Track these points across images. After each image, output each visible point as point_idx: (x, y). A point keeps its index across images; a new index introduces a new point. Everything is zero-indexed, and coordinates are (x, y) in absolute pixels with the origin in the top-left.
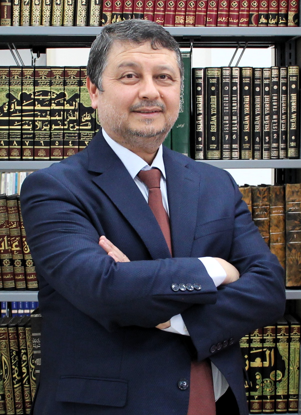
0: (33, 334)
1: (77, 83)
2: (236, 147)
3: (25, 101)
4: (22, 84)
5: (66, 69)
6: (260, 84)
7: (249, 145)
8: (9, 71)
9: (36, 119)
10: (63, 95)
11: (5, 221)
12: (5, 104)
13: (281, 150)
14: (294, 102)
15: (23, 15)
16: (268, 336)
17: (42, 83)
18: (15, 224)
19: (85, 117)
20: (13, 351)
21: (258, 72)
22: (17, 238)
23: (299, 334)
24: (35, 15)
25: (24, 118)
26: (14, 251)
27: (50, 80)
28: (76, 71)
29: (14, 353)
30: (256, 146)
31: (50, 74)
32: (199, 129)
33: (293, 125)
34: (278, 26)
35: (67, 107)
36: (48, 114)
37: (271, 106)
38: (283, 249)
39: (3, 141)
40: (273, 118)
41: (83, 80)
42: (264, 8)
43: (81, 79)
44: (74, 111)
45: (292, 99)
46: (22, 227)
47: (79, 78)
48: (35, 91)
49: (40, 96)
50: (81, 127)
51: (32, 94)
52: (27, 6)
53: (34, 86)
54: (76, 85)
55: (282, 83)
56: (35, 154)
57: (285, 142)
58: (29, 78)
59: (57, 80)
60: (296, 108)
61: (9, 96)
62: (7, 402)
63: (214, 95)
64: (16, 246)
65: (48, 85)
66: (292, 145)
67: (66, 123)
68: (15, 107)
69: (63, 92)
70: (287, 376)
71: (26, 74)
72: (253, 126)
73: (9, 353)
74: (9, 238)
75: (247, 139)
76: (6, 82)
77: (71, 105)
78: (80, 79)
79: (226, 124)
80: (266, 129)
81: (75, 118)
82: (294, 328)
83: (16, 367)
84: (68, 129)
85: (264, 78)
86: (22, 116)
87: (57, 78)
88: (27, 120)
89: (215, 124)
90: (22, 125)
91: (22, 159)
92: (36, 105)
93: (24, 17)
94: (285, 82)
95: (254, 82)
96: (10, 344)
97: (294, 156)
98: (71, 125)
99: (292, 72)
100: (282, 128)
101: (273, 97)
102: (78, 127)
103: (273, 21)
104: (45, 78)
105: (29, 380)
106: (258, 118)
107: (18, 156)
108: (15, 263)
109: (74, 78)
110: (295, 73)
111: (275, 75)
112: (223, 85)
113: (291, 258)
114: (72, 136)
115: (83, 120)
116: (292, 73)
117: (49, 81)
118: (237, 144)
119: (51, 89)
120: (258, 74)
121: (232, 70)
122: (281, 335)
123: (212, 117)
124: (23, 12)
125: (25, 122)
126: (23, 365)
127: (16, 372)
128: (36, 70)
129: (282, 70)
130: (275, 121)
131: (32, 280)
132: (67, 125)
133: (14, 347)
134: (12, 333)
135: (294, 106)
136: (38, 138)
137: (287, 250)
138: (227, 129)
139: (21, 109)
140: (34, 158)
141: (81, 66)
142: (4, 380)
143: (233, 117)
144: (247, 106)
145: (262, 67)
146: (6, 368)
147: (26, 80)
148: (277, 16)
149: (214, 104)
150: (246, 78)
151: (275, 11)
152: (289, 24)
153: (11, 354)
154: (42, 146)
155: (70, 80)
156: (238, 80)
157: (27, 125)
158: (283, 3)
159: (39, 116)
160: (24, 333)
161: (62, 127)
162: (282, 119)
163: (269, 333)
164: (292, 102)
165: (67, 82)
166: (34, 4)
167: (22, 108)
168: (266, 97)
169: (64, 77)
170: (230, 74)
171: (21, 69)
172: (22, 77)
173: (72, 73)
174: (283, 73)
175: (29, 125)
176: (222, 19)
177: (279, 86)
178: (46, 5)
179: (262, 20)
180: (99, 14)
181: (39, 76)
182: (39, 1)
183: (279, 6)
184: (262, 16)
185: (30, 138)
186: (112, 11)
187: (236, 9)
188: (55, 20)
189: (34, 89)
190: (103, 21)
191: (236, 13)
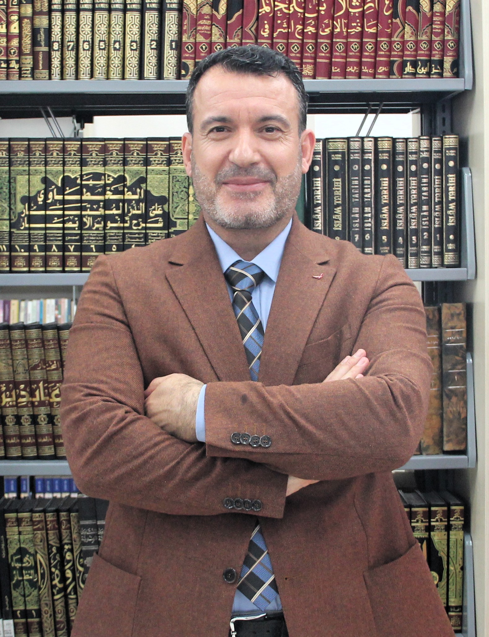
0: (82, 523)
1: (142, 162)
2: (370, 252)
3: (68, 188)
4: (64, 164)
5: (126, 142)
6: (403, 161)
7: (388, 248)
8: (46, 144)
9: (84, 213)
10: (122, 179)
11: (41, 360)
12: (39, 192)
13: (434, 255)
14: (453, 186)
15: (66, 64)
16: (417, 521)
17: (93, 162)
18: (55, 365)
19: (154, 210)
20: (52, 546)
21: (401, 143)
22: (58, 385)
23: (463, 519)
24: (83, 65)
25: (67, 213)
26: (53, 403)
27: (104, 157)
28: (141, 144)
29: (54, 550)
30: (398, 249)
31: (104, 150)
32: (317, 225)
33: (452, 219)
34: (430, 78)
35: (129, 196)
36: (101, 206)
37: (420, 192)
38: (439, 396)
39: (38, 245)
40: (423, 210)
41: (150, 158)
42: (411, 51)
44: (138, 202)
45: (449, 182)
47: (145, 154)
48: (83, 173)
49: (89, 181)
50: (149, 225)
51: (78, 178)
52: (72, 52)
53: (81, 166)
54: (141, 164)
55: (435, 159)
56: (83, 264)
57: (440, 243)
58: (74, 155)
59: (114, 158)
60: (455, 195)
61: (45, 180)
62: (43, 620)
63: (337, 178)
64: (57, 396)
65: (101, 165)
66: (450, 248)
67: (127, 218)
68: (54, 196)
69: (123, 174)
70: (446, 580)
71: (69, 149)
72: (393, 221)
73: (46, 549)
74: (46, 385)
75: (386, 240)
76: (41, 161)
77: (134, 193)
78: (147, 155)
79: (356, 219)
80: (413, 225)
81: (139, 212)
82: (455, 510)
83: (56, 569)
84: (130, 228)
85: (410, 152)
86: (64, 209)
87: (115, 155)
88: (71, 215)
89: (340, 219)
90: (64, 222)
91: (64, 271)
92: (85, 193)
93: (67, 68)
94: (440, 157)
95: (394, 158)
96: (49, 536)
97: (453, 263)
98: (135, 222)
99: (449, 143)
100: (435, 224)
101: (423, 180)
102: (144, 225)
103: (423, 71)
104: (97, 155)
105: (75, 588)
106: (401, 209)
107: (58, 267)
108: (55, 421)
109: (138, 154)
110: (453, 144)
111: (424, 148)
112: (351, 163)
114: (135, 238)
115: (151, 215)
117: (102, 160)
118: (372, 247)
119: (105, 171)
120: (400, 147)
121: (363, 141)
122: (437, 521)
123: (335, 209)
124: (66, 61)
125: (68, 218)
126: (67, 567)
127: (57, 577)
128: (84, 143)
129: (435, 140)
130: (425, 214)
132: (129, 222)
133: (54, 540)
134: (51, 521)
135: (453, 193)
137: (445, 397)
138: (357, 225)
139: (62, 199)
140: (81, 269)
141: (148, 138)
142: (40, 589)
143: (366, 208)
144: (386, 192)
145: (406, 137)
146: (42, 571)
147: (70, 158)
148: (428, 63)
149: (338, 190)
150: (383, 152)
151: (426, 55)
152: (445, 74)
153: (50, 551)
154: (93, 251)
155: (132, 157)
156: (372, 156)
157: (71, 223)
159: (89, 210)
160: (69, 521)
161: (122, 225)
162: (435, 211)
163: (419, 517)
164: (449, 186)
165: (128, 161)
166: (82, 49)
167: (64, 197)
168: (413, 180)
169: (124, 152)
170: (360, 147)
171: (62, 142)
172: (64, 153)
173: (135, 147)
174: (436, 144)
175: (74, 222)
176: (353, 69)
177: (430, 163)
178: (100, 49)
179: (409, 69)
180: (177, 63)
181: (88, 152)
182: (89, 45)
183: (431, 49)
184: (408, 64)
185: (76, 241)
186: (195, 59)
187: (373, 54)
188: (112, 72)
189: (81, 171)
190: (183, 72)
191: (373, 60)
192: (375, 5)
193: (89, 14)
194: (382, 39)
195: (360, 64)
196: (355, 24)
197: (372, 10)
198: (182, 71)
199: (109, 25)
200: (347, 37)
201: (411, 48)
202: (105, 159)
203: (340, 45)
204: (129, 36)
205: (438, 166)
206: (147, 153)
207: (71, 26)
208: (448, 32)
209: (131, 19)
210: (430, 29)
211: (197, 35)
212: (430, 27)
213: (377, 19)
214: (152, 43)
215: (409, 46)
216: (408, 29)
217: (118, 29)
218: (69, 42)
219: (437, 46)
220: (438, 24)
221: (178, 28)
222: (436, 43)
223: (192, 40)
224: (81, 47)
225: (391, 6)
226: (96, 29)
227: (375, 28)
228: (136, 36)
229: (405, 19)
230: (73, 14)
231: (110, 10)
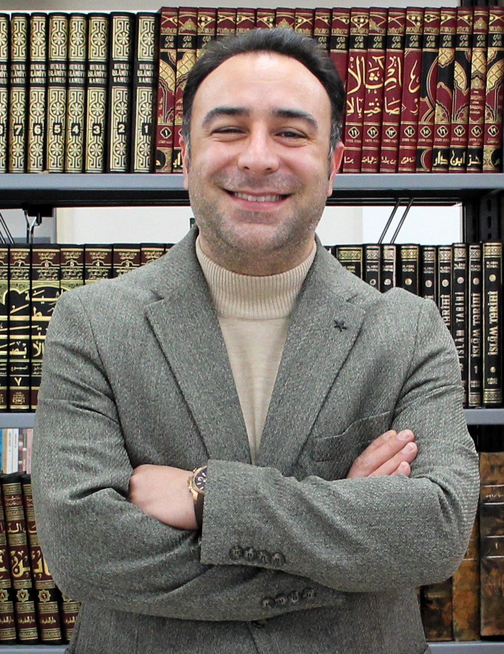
1: (106, 274)
3: (14, 307)
4: (9, 277)
5: (87, 250)
6: (432, 275)
9: (33, 337)
13: (471, 391)
14: (494, 306)
15: (13, 153)
17: (45, 275)
21: (429, 252)
24: (34, 153)
25: (12, 337)
27: (59, 268)
28: (105, 252)
31: (59, 258)
33: (493, 347)
34: (465, 172)
37: (453, 313)
38: (475, 568)
40: (457, 335)
41: (117, 269)
42: (443, 138)
43: (114, 267)
45: (490, 300)
46: (9, 531)
47: (110, 265)
48: (33, 288)
49: (41, 297)
51: (26, 295)
52: (20, 137)
53: (31, 279)
54: (105, 277)
55: (472, 272)
56: (32, 402)
57: (479, 377)
58: (21, 266)
59: (72, 269)
60: (497, 317)
65: (55, 277)
66: (491, 383)
71: (16, 258)
78: (112, 266)
85: (441, 263)
86: (9, 333)
87: (72, 265)
88: (18, 340)
91: (8, 410)
92: (35, 312)
93: (14, 157)
94: (478, 270)
95: (421, 270)
97: (495, 402)
99: (491, 252)
100: (472, 353)
101: (457, 298)
103: (458, 162)
104: (50, 265)
107: (2, 404)
109: (101, 264)
110: (495, 254)
111: (459, 258)
113: (490, 584)
116: (489, 254)
117: (57, 271)
119: (60, 286)
120: (429, 257)
121: (382, 250)
124: (13, 148)
125: (14, 343)
128: (34, 250)
129: (472, 248)
130: (460, 340)
131: (27, 626)
135: (494, 314)
136: (37, 371)
137: (482, 570)
139: (6, 320)
140: (30, 407)
141: (114, 244)
145: (436, 244)
147: (16, 269)
148: (464, 152)
150: (408, 263)
151: (462, 143)
152: (484, 167)
155: (94, 269)
156: (393, 268)
157: (17, 349)
158: (475, 130)
159: (40, 333)
162: (472, 337)
164: (490, 306)
165: (90, 273)
166: (32, 134)
167: (9, 318)
168: (444, 298)
169: (84, 263)
170: (379, 257)
171: (7, 250)
172: (9, 263)
173: (98, 255)
174: (474, 254)
175: (22, 349)
176: (370, 159)
177: (466, 277)
178: (54, 134)
179: (440, 160)
180: (150, 152)
181: (40, 261)
182: (41, 128)
183: (467, 135)
184: (439, 153)
185: (23, 372)
186: (172, 146)
187: (394, 141)
188: (70, 163)
189: (31, 285)
190: (158, 163)
191: (394, 149)
192: (398, 81)
193: (42, 90)
194: (407, 123)
195: (379, 154)
196: (373, 104)
197: (395, 86)
198: (157, 161)
199: (67, 104)
200: (362, 120)
201: (443, 134)
202: (60, 270)
203: (354, 130)
204: (91, 118)
205: (476, 281)
206: (112, 263)
207: (19, 104)
208: (489, 114)
209: (93, 96)
210: (466, 111)
211: (176, 117)
212: (467, 107)
213: (401, 98)
214: (120, 126)
215: (439, 131)
216: (438, 110)
217: (76, 109)
218: (15, 124)
219: (475, 131)
220: (477, 105)
221: (152, 108)
222: (474, 129)
223: (169, 123)
224: (31, 131)
225: (417, 81)
226: (50, 109)
227: (398, 109)
228: (99, 117)
229: (435, 99)
230: (22, 90)
231: (67, 85)
